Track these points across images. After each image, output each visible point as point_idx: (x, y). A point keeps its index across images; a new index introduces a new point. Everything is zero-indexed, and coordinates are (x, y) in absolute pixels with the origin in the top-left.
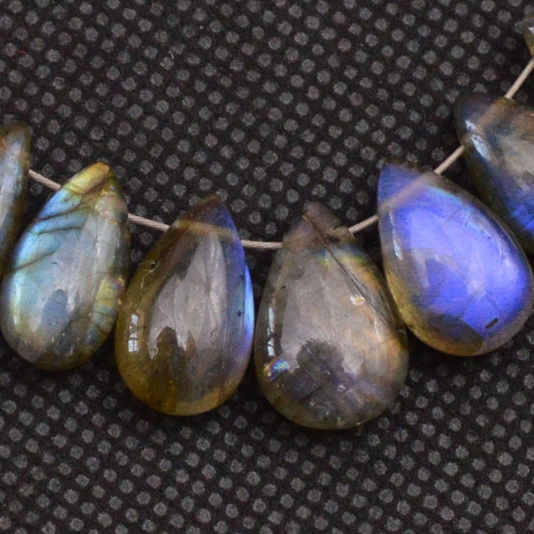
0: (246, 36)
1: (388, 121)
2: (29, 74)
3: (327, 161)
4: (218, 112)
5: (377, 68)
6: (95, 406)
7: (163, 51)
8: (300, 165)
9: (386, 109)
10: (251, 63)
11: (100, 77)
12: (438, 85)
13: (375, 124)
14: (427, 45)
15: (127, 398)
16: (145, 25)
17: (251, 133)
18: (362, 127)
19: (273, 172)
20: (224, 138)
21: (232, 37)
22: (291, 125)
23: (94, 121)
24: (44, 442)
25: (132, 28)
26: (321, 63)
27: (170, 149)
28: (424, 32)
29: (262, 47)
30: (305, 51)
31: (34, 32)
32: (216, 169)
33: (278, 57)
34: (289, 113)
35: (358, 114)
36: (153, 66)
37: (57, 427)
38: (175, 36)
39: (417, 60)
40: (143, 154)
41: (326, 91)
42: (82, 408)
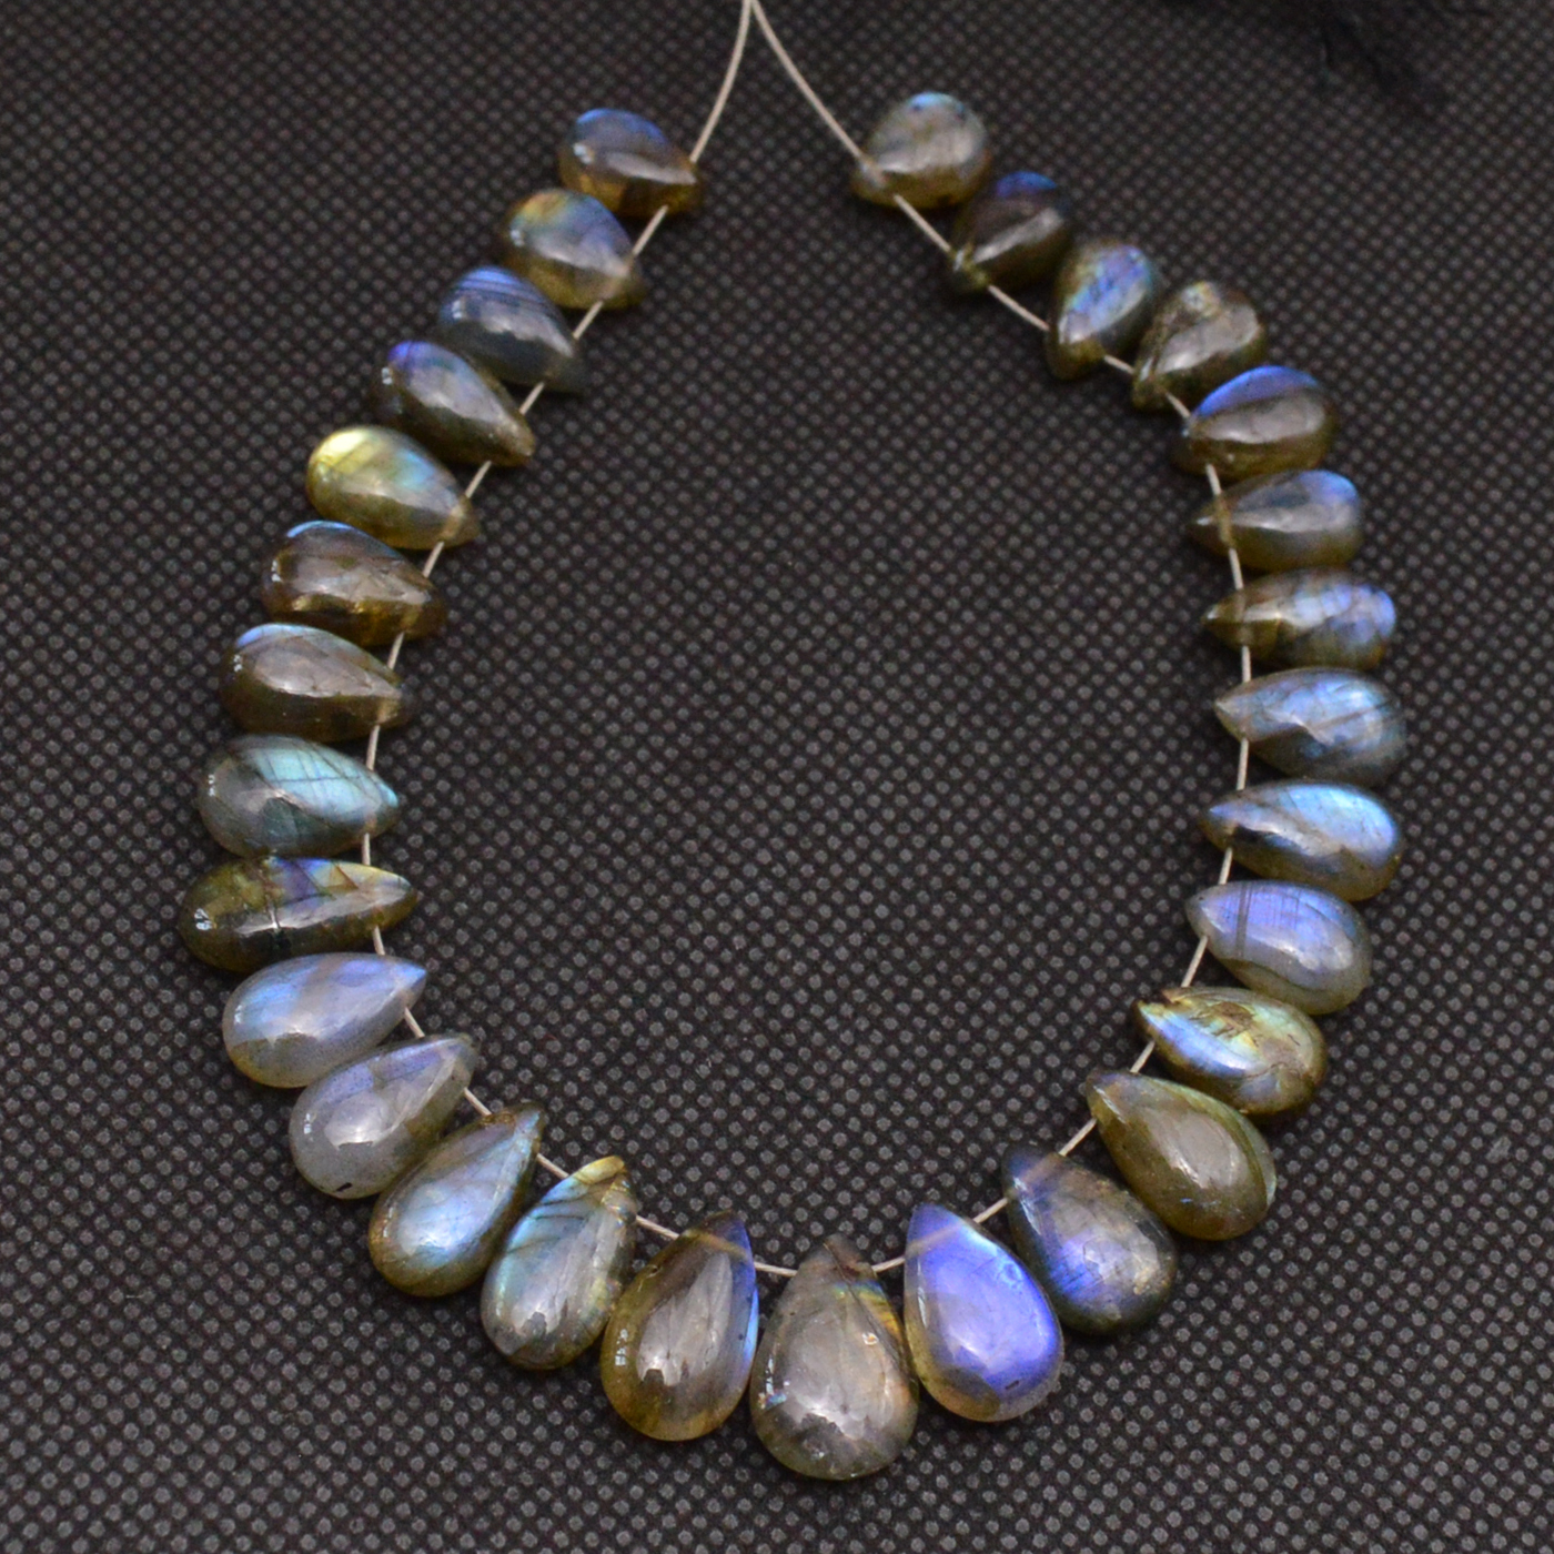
0: (791, 1055)
1: (931, 1166)
2: (555, 1060)
3: (859, 1197)
4: (750, 1128)
5: (926, 1108)
6: (571, 1417)
7: (701, 1057)
8: (830, 1198)
9: (930, 1152)
10: (792, 1083)
11: (629, 1073)
12: (989, 1134)
13: (917, 1166)
14: (983, 1092)
15: (607, 1414)
16: (686, 1028)
17: (783, 1156)
18: (901, 1167)
19: (799, 1200)
20: (753, 1157)
21: (776, 1054)
22: (826, 1154)
23: (617, 1118)
24: (508, 1447)
25: (671, 1028)
26: (866, 1094)
27: (693, 1159)
28: (982, 1078)
29: (807, 1069)
30: (852, 1080)
31: (568, 1017)
32: (740, 1188)
33: (823, 1081)
34: (826, 1140)
35: (899, 1152)
36: (688, 1071)
37: (524, 1433)
38: (716, 1042)
39: (970, 1106)
40: (664, 1160)
41: (868, 1124)
42: (556, 1418)
